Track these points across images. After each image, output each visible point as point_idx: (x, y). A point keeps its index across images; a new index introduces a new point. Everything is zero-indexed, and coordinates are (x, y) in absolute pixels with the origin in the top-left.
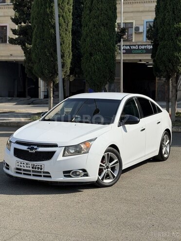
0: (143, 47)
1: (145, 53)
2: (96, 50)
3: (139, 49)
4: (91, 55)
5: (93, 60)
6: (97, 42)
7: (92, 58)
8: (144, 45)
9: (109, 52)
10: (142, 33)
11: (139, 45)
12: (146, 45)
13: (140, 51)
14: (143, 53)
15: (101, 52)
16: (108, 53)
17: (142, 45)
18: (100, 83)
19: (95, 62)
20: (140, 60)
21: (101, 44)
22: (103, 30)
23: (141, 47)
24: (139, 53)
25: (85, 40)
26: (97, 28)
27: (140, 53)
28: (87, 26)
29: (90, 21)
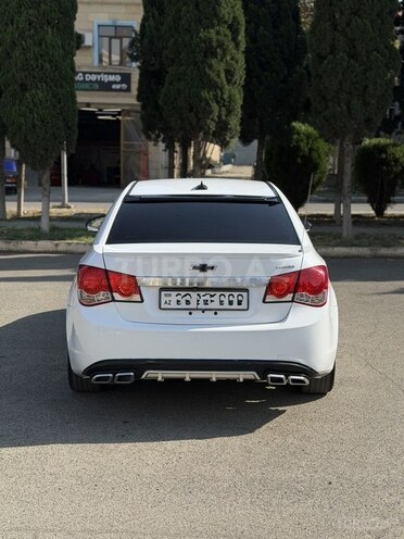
0: (94, 78)
1: (98, 90)
2: (34, 77)
3: (84, 81)
4: (24, 87)
5: (30, 100)
6: (37, 60)
7: (28, 95)
8: (96, 73)
9: (64, 84)
10: (89, 47)
11: (84, 73)
12: (99, 73)
13: (87, 86)
14: (93, 90)
15: (45, 82)
16: (62, 86)
17: (91, 73)
18: (47, 150)
19: (35, 105)
20: (88, 105)
21: (47, 65)
22: (49, 34)
23: (89, 78)
24: (85, 90)
25: (9, 54)
26: (36, 29)
27: (88, 90)
28: (12, 24)
29: (20, 12)
